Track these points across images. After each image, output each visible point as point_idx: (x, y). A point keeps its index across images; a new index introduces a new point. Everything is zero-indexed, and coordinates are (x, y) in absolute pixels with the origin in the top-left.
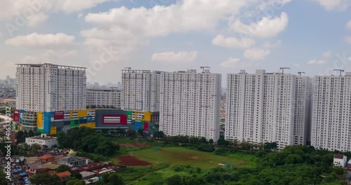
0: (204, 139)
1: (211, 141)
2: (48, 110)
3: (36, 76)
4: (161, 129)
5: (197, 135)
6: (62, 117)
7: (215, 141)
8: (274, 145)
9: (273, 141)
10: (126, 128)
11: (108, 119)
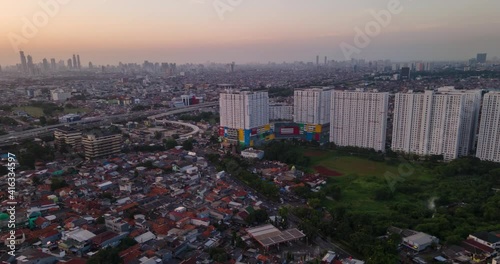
0: (372, 150)
1: (380, 152)
2: (248, 128)
3: (237, 101)
4: (331, 140)
5: (365, 146)
6: (255, 132)
7: (383, 151)
8: (441, 157)
9: (439, 153)
10: (299, 138)
11: (283, 131)
